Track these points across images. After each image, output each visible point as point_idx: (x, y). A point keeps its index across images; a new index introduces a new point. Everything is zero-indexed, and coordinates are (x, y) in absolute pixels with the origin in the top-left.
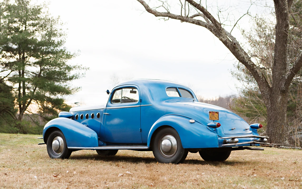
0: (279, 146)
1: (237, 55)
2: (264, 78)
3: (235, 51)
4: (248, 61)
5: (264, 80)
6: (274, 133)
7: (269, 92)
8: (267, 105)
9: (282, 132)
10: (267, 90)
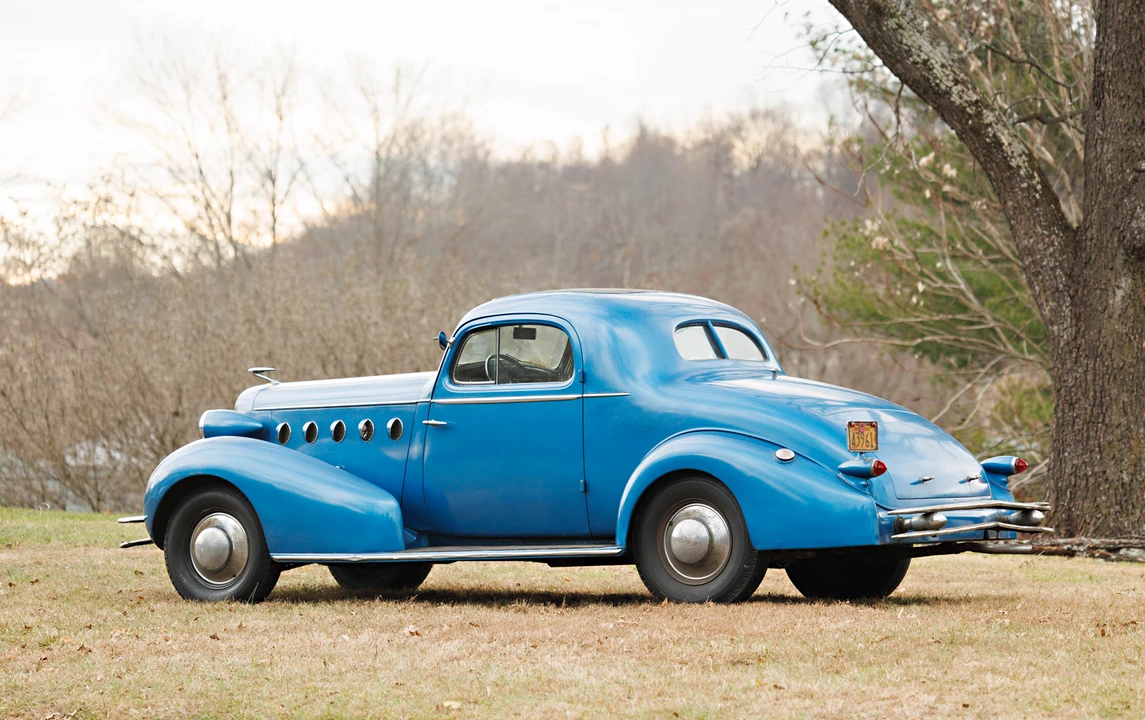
0: (1116, 550)
1: (891, 49)
2: (1037, 179)
3: (881, 30)
4: (950, 84)
5: (1039, 187)
6: (1092, 480)
7: (1062, 252)
8: (1052, 324)
9: (1133, 475)
10: (1052, 244)
